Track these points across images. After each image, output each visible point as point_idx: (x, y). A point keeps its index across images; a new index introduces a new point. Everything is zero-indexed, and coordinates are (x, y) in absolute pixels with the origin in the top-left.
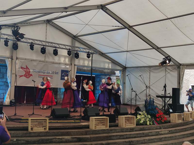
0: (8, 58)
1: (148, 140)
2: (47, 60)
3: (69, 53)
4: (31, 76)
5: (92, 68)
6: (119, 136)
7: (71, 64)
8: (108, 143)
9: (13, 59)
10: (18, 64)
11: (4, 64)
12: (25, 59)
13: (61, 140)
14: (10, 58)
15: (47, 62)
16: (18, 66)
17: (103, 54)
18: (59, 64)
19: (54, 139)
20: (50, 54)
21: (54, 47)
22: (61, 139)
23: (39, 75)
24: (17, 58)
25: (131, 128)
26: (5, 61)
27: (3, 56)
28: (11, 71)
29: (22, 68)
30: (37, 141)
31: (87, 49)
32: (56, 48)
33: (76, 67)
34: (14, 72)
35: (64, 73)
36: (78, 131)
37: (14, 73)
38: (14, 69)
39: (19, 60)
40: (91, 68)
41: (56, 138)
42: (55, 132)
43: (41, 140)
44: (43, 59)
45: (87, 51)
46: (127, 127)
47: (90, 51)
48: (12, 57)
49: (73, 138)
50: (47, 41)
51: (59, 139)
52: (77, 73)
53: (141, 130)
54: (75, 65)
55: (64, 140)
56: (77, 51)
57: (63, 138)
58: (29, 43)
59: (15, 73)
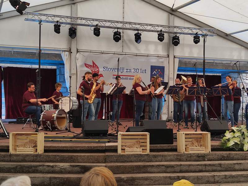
0: (65, 51)
1: (224, 177)
2: (126, 50)
3: (161, 37)
4: (101, 76)
5: (204, 61)
6: (163, 167)
7: (167, 56)
8: (131, 178)
9: (72, 53)
10: (80, 59)
11: (59, 60)
12: (90, 51)
13: (52, 169)
14: (67, 51)
15: (125, 55)
16: (79, 63)
17: (227, 35)
18: (146, 57)
19: (40, 166)
20: (130, 41)
21: (135, 30)
22: (52, 167)
23: (113, 75)
24: (77, 50)
25: (198, 154)
26: (61, 56)
27: (56, 49)
28: (70, 70)
29: (86, 65)
30: (13, 168)
31: (195, 29)
32: (138, 30)
33: (177, 60)
34: (74, 71)
35: (156, 70)
36: (91, 156)
37: (74, 74)
38: (74, 67)
39: (82, 53)
40: (202, 61)
41: (44, 165)
42: (50, 155)
43: (19, 167)
44: (119, 50)
45: (195, 31)
46: (191, 152)
47: (200, 32)
48: (70, 49)
49: (73, 166)
50: (125, 21)
51: (48, 166)
52: (179, 70)
53: (223, 158)
54: (175, 57)
55: (57, 169)
56: (176, 33)
57: (56, 166)
58: (93, 26)
59: (76, 73)
